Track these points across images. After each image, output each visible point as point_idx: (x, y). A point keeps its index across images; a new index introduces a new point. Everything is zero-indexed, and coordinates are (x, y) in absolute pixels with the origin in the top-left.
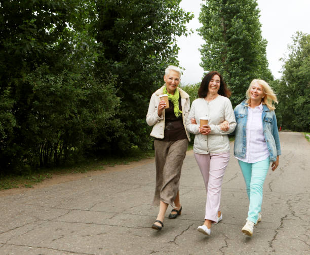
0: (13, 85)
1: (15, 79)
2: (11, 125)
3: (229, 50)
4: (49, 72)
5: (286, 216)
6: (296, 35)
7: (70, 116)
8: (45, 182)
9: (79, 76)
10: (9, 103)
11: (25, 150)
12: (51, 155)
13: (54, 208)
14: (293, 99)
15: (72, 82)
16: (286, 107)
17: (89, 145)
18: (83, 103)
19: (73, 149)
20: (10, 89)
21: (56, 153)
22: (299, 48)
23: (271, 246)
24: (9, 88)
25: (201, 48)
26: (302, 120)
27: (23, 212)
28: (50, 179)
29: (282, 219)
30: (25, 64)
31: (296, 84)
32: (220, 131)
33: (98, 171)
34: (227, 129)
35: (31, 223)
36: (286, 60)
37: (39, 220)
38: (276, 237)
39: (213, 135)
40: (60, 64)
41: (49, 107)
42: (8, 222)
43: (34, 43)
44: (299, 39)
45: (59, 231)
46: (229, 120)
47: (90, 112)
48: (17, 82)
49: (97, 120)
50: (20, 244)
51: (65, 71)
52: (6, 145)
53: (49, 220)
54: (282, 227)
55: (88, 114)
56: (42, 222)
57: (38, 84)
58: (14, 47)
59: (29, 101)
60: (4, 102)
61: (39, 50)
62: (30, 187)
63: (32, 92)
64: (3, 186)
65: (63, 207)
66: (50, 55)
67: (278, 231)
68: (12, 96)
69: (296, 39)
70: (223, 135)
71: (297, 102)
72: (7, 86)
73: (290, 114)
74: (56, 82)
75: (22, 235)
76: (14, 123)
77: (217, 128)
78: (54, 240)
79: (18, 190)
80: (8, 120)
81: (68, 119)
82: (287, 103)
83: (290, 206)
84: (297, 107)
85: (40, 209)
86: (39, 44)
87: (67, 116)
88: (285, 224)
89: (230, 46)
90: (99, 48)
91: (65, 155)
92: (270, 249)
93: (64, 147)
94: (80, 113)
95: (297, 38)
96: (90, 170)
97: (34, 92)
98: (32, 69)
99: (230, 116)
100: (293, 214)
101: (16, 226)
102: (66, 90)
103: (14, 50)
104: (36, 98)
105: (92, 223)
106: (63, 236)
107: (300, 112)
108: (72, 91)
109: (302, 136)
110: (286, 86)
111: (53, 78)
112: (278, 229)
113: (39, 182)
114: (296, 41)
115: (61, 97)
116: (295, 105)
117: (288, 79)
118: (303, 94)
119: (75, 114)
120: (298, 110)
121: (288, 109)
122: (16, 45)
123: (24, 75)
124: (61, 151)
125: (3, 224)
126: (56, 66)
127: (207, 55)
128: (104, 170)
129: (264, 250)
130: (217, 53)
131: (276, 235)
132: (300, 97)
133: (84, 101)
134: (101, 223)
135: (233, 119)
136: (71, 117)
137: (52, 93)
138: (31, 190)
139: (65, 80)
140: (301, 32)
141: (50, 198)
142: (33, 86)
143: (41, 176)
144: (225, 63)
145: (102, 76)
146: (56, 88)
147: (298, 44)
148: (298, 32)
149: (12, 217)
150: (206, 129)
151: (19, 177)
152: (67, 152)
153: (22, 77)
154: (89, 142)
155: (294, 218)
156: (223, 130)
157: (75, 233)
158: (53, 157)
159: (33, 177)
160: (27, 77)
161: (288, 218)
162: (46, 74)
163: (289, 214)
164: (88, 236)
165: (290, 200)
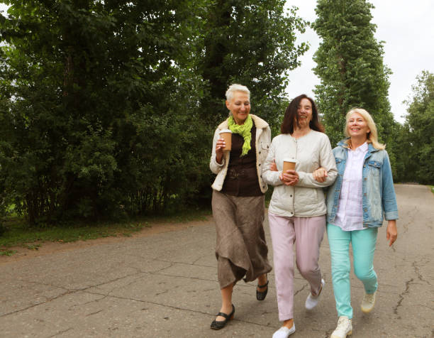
0: (115, 125)
1: (117, 119)
2: (111, 169)
3: (348, 92)
4: (153, 112)
5: (412, 280)
6: (422, 75)
7: (173, 160)
8: (144, 231)
9: (185, 118)
10: (110, 145)
11: (124, 195)
12: (150, 203)
13: (155, 259)
14: (418, 147)
15: (177, 124)
16: (410, 157)
17: (191, 193)
18: (187, 147)
19: (174, 196)
20: (112, 130)
21: (155, 200)
22: (425, 89)
23: (396, 313)
24: (111, 128)
25: (315, 89)
26: (429, 171)
27: (123, 262)
28: (149, 229)
29: (407, 283)
30: (129, 103)
31: (422, 130)
32: (312, 180)
33: (201, 222)
34: (324, 179)
35: (133, 275)
36: (410, 103)
37: (141, 272)
38: (401, 303)
39: (302, 187)
40: (164, 104)
41: (152, 150)
42: (108, 272)
43: (140, 82)
44: (425, 79)
45: (163, 285)
46: (327, 167)
47: (195, 156)
48: (119, 122)
49: (202, 166)
50: (122, 296)
51: (171, 111)
52: (104, 190)
53: (151, 273)
54: (407, 291)
55: (194, 159)
56: (144, 274)
57: (142, 125)
58: (118, 86)
59: (131, 143)
60: (105, 143)
61: (143, 89)
62: (128, 236)
63: (135, 133)
64: (100, 234)
65: (165, 260)
66: (154, 94)
67: (403, 296)
68: (113, 138)
69: (421, 80)
70: (316, 189)
71: (423, 151)
72: (109, 126)
73: (415, 164)
74: (160, 123)
75: (124, 287)
76: (114, 166)
77: (309, 177)
78: (157, 294)
79: (116, 238)
80: (109, 163)
81: (171, 164)
82: (410, 151)
83: (416, 269)
84: (421, 157)
85: (140, 261)
86: (144, 82)
87: (171, 161)
88: (411, 289)
89: (348, 86)
90: (205, 86)
91: (165, 203)
92: (394, 316)
93: (164, 194)
94: (183, 157)
95: (423, 78)
96: (192, 220)
97: (138, 134)
98: (136, 108)
99: (329, 161)
100: (420, 278)
101: (117, 277)
102: (170, 133)
103: (118, 89)
104: (139, 140)
105: (198, 278)
106: (167, 291)
107: (426, 161)
108: (177, 134)
109: (428, 190)
110: (409, 133)
111: (157, 119)
112: (403, 294)
113: (137, 231)
114: (422, 82)
115: (164, 140)
116: (419, 154)
117: (413, 125)
118: (429, 142)
119: (179, 159)
120: (423, 160)
121: (412, 159)
122: (120, 83)
123: (127, 115)
124: (161, 198)
125: (103, 274)
126: (160, 105)
127: (322, 97)
128: (207, 220)
129: (387, 317)
130: (334, 94)
131: (401, 301)
132: (425, 145)
133: (189, 144)
134: (208, 278)
135: (332, 165)
136: (175, 162)
137: (155, 136)
138: (129, 239)
139: (170, 122)
140: (428, 72)
141: (151, 249)
142: (136, 127)
143: (140, 224)
144: (343, 105)
145: (209, 118)
146: (160, 129)
147: (423, 85)
148: (423, 72)
149: (112, 268)
150: (292, 176)
151: (116, 224)
152: (167, 199)
153: (124, 117)
154: (193, 189)
155: (420, 282)
156: (318, 179)
157: (180, 288)
158: (152, 205)
159: (132, 225)
160: (130, 118)
161: (414, 282)
162: (151, 115)
163: (416, 278)
164: (195, 291)
165: (416, 262)
